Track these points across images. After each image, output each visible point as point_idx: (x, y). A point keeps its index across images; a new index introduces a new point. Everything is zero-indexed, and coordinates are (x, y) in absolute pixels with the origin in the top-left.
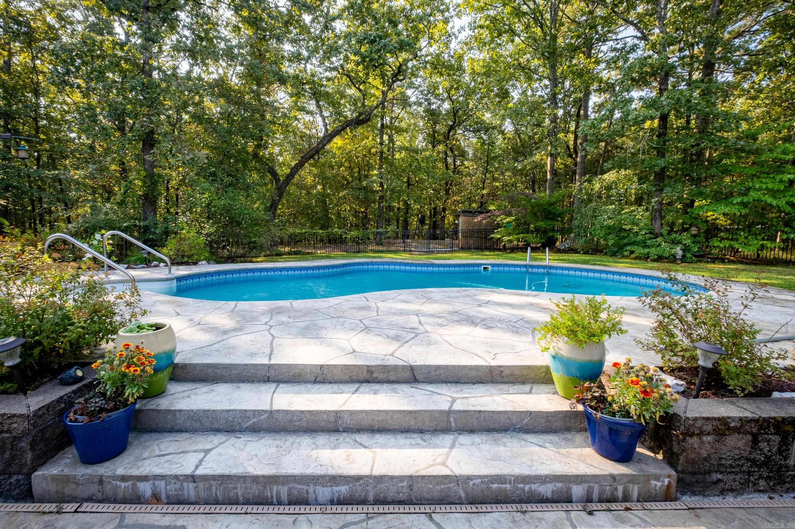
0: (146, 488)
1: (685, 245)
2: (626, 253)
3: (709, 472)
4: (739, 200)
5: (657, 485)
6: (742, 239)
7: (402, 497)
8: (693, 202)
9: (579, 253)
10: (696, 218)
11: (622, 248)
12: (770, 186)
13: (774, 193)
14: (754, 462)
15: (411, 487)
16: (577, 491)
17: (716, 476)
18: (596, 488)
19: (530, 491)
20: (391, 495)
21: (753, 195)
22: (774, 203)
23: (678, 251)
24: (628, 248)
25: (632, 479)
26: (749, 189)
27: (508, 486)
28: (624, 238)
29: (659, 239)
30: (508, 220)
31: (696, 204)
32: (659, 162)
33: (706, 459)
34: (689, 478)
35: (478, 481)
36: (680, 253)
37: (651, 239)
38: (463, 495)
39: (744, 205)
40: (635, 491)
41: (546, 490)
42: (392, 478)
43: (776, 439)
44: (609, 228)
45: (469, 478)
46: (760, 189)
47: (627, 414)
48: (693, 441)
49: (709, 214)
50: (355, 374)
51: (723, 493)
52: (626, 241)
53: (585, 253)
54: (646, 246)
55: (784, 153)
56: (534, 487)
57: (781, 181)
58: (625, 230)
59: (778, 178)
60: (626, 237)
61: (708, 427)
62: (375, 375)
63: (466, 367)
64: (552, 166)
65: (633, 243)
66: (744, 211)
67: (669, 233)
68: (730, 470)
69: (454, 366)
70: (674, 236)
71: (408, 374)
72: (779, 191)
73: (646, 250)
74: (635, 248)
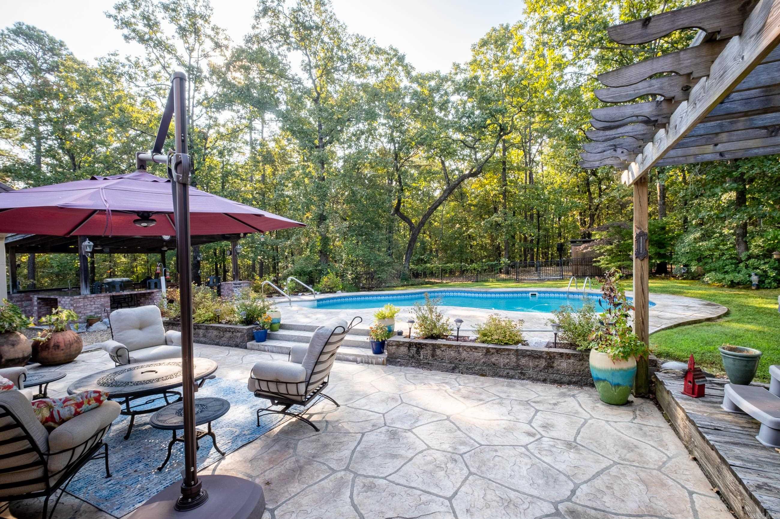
0: (266, 348)
5: (382, 361)
14: (409, 356)
17: (399, 360)
23: (753, 276)
25: (373, 358)
33: (394, 354)
34: (391, 360)
36: (755, 278)
48: (390, 348)
51: (401, 365)
61: (394, 344)
68: (402, 358)
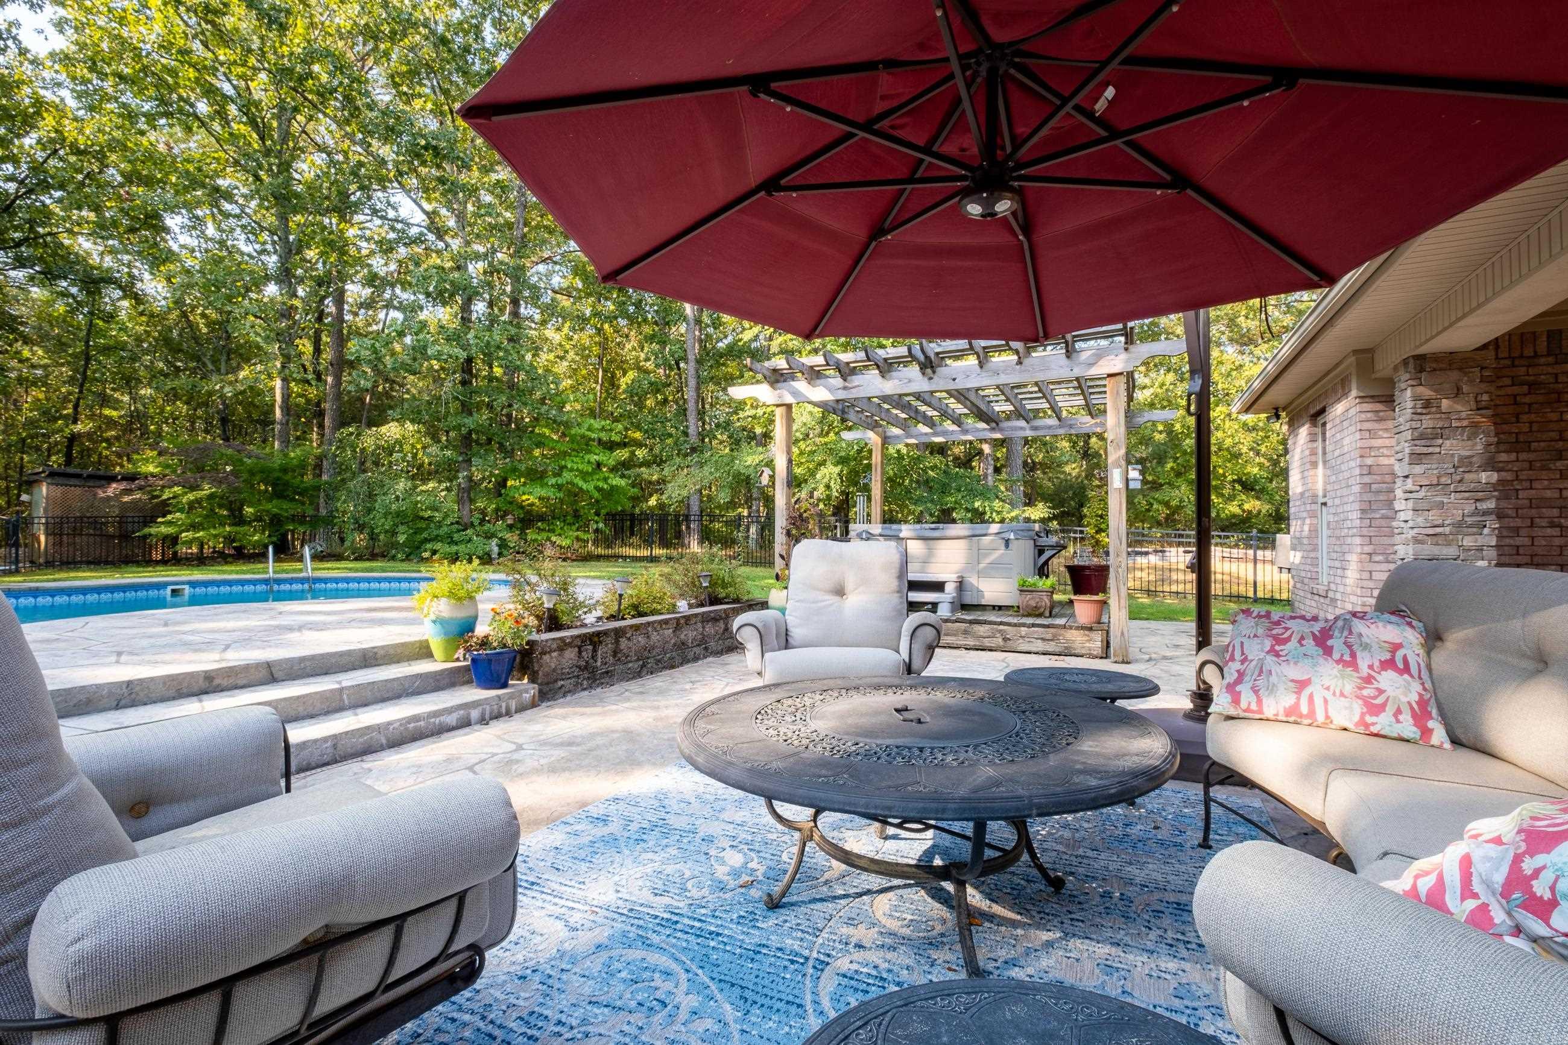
1: (501, 539)
2: (426, 555)
3: (556, 681)
4: (553, 481)
5: (527, 696)
6: (558, 531)
7: (326, 758)
8: (505, 480)
9: (347, 559)
10: (511, 503)
11: (418, 548)
12: (581, 467)
13: (584, 475)
14: (579, 667)
15: (335, 746)
16: (475, 714)
17: (561, 683)
18: (488, 708)
19: (440, 724)
20: (314, 761)
21: (567, 476)
22: (585, 487)
23: (494, 546)
24: (429, 546)
25: (511, 696)
26: (562, 468)
27: (422, 723)
28: (423, 530)
29: (469, 532)
30: (191, 496)
31: (509, 483)
32: (466, 420)
33: (554, 670)
34: (545, 689)
35: (396, 725)
36: (496, 549)
37: (459, 531)
38: (384, 741)
39: (559, 487)
40: (513, 705)
41: (451, 719)
42: (315, 741)
43: (590, 647)
44: (398, 514)
45: (389, 723)
46: (572, 470)
47: (505, 646)
48: (546, 658)
49: (524, 497)
50: (185, 684)
51: (565, 695)
52: (425, 535)
53: (356, 559)
54: (453, 542)
55: (589, 429)
56: (442, 718)
57: (589, 462)
58: (422, 518)
59: (587, 457)
60: (426, 529)
61: (554, 646)
62: (217, 682)
63: (336, 653)
64: (286, 397)
65: (436, 539)
66: (561, 495)
67: (482, 521)
68: (567, 676)
69: (322, 655)
70: (487, 526)
71: (263, 673)
72: (587, 473)
73: (454, 548)
74: (438, 546)
